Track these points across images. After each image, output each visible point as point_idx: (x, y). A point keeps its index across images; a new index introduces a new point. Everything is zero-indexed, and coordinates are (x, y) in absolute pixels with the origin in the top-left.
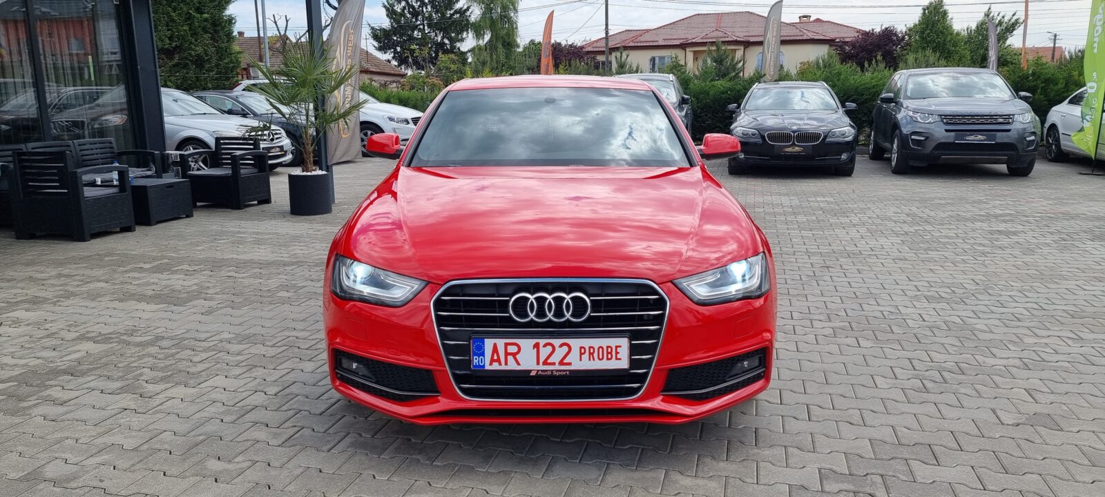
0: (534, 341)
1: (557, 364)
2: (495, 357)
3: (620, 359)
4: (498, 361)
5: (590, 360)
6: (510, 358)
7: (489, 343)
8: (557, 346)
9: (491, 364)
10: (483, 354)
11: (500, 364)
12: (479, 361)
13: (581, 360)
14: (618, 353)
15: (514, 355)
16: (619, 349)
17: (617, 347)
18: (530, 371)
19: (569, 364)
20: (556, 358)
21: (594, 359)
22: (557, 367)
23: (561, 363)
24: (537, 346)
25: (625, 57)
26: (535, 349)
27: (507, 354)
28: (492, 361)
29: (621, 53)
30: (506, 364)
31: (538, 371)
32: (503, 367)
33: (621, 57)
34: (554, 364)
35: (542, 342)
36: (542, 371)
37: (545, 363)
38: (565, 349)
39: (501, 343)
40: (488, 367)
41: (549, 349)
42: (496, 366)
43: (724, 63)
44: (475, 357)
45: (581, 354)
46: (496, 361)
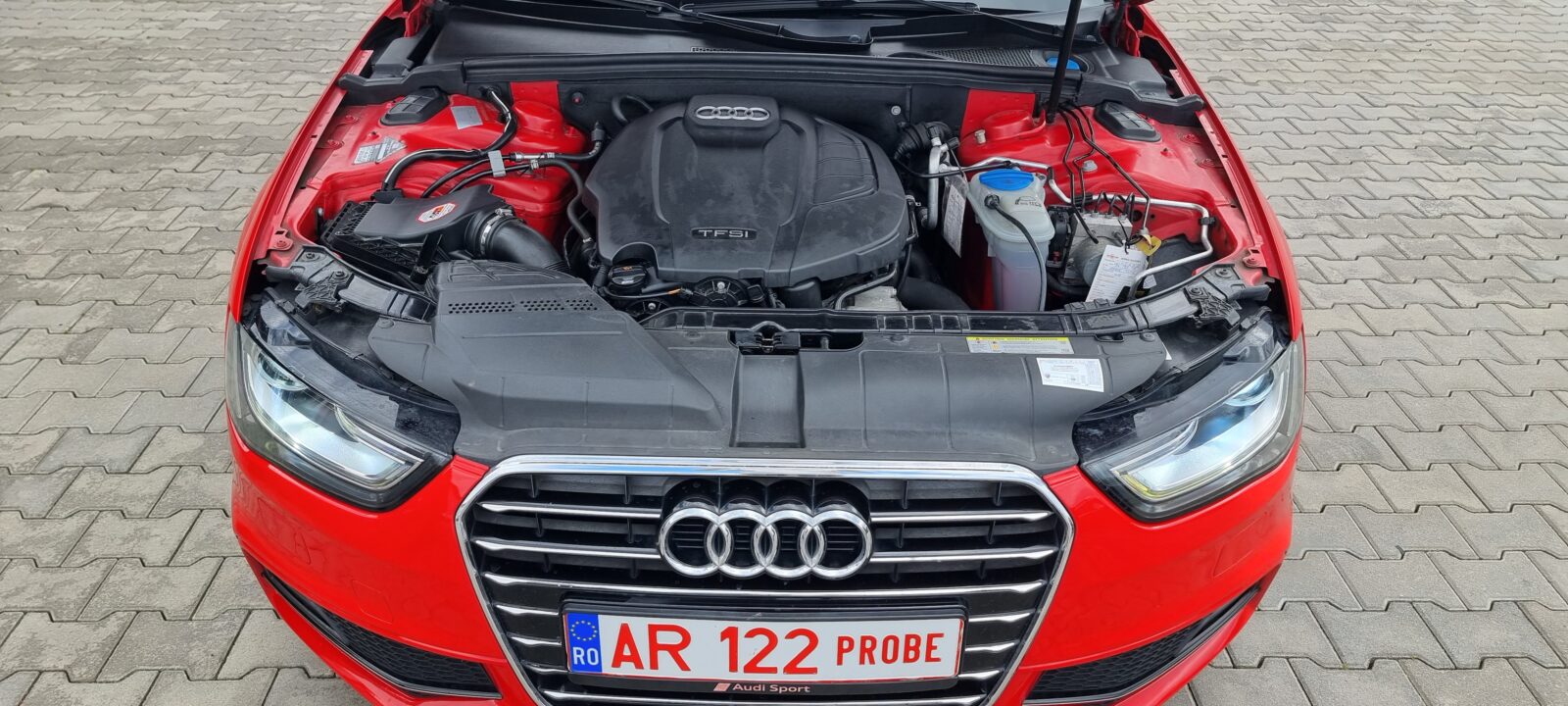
0: (725, 625)
1: (780, 670)
2: (627, 652)
3: (938, 660)
4: (635, 659)
5: (862, 662)
6: (664, 656)
7: (609, 626)
8: (781, 637)
9: (616, 663)
10: (596, 644)
11: (639, 665)
12: (585, 658)
13: (840, 662)
14: (935, 648)
15: (674, 650)
16: (935, 642)
17: (931, 637)
18: (715, 683)
19: (813, 671)
20: (780, 657)
21: (872, 661)
22: (781, 676)
23: (791, 668)
24: (730, 634)
26: (727, 641)
27: (655, 647)
28: (618, 660)
30: (654, 665)
31: (733, 683)
32: (647, 672)
34: (773, 670)
35: (744, 627)
36: (743, 684)
37: (751, 667)
38: (803, 642)
39: (639, 626)
40: (608, 669)
41: (762, 641)
42: (627, 669)
44: (575, 649)
45: (841, 651)
46: (627, 659)
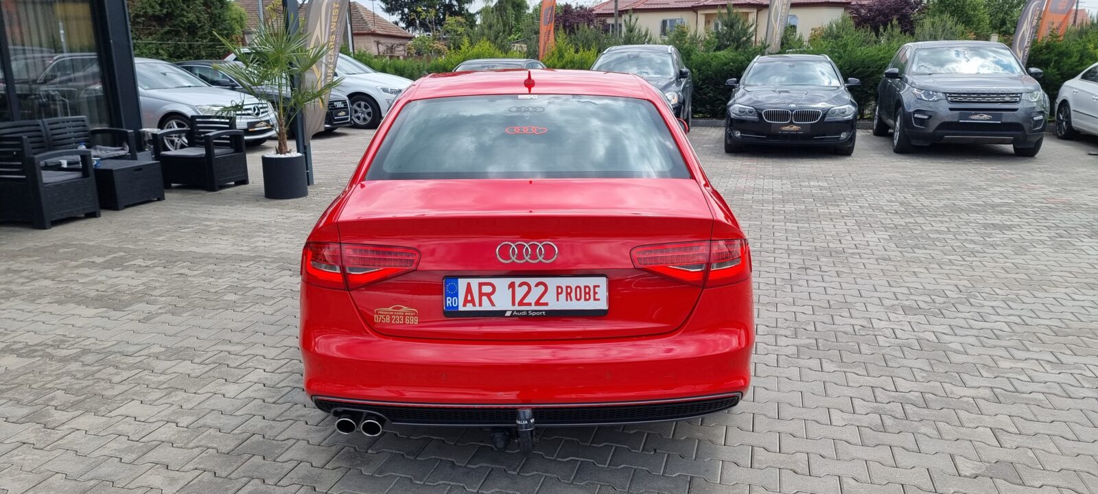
25: (635, 20)
29: (630, 17)
33: (630, 20)
43: (735, 28)
